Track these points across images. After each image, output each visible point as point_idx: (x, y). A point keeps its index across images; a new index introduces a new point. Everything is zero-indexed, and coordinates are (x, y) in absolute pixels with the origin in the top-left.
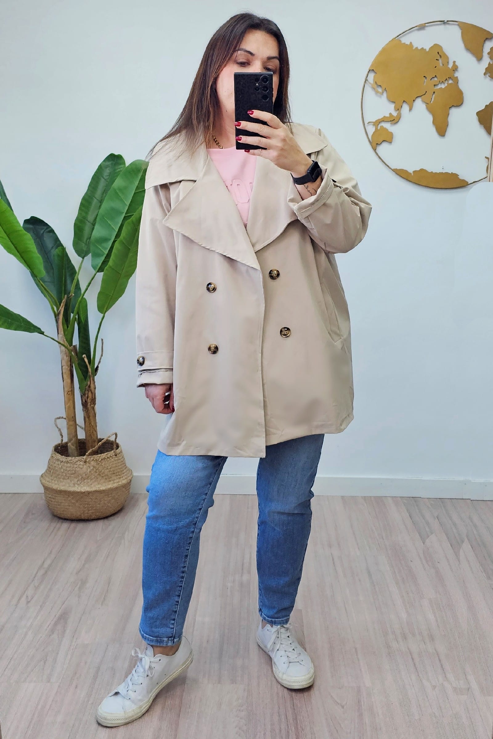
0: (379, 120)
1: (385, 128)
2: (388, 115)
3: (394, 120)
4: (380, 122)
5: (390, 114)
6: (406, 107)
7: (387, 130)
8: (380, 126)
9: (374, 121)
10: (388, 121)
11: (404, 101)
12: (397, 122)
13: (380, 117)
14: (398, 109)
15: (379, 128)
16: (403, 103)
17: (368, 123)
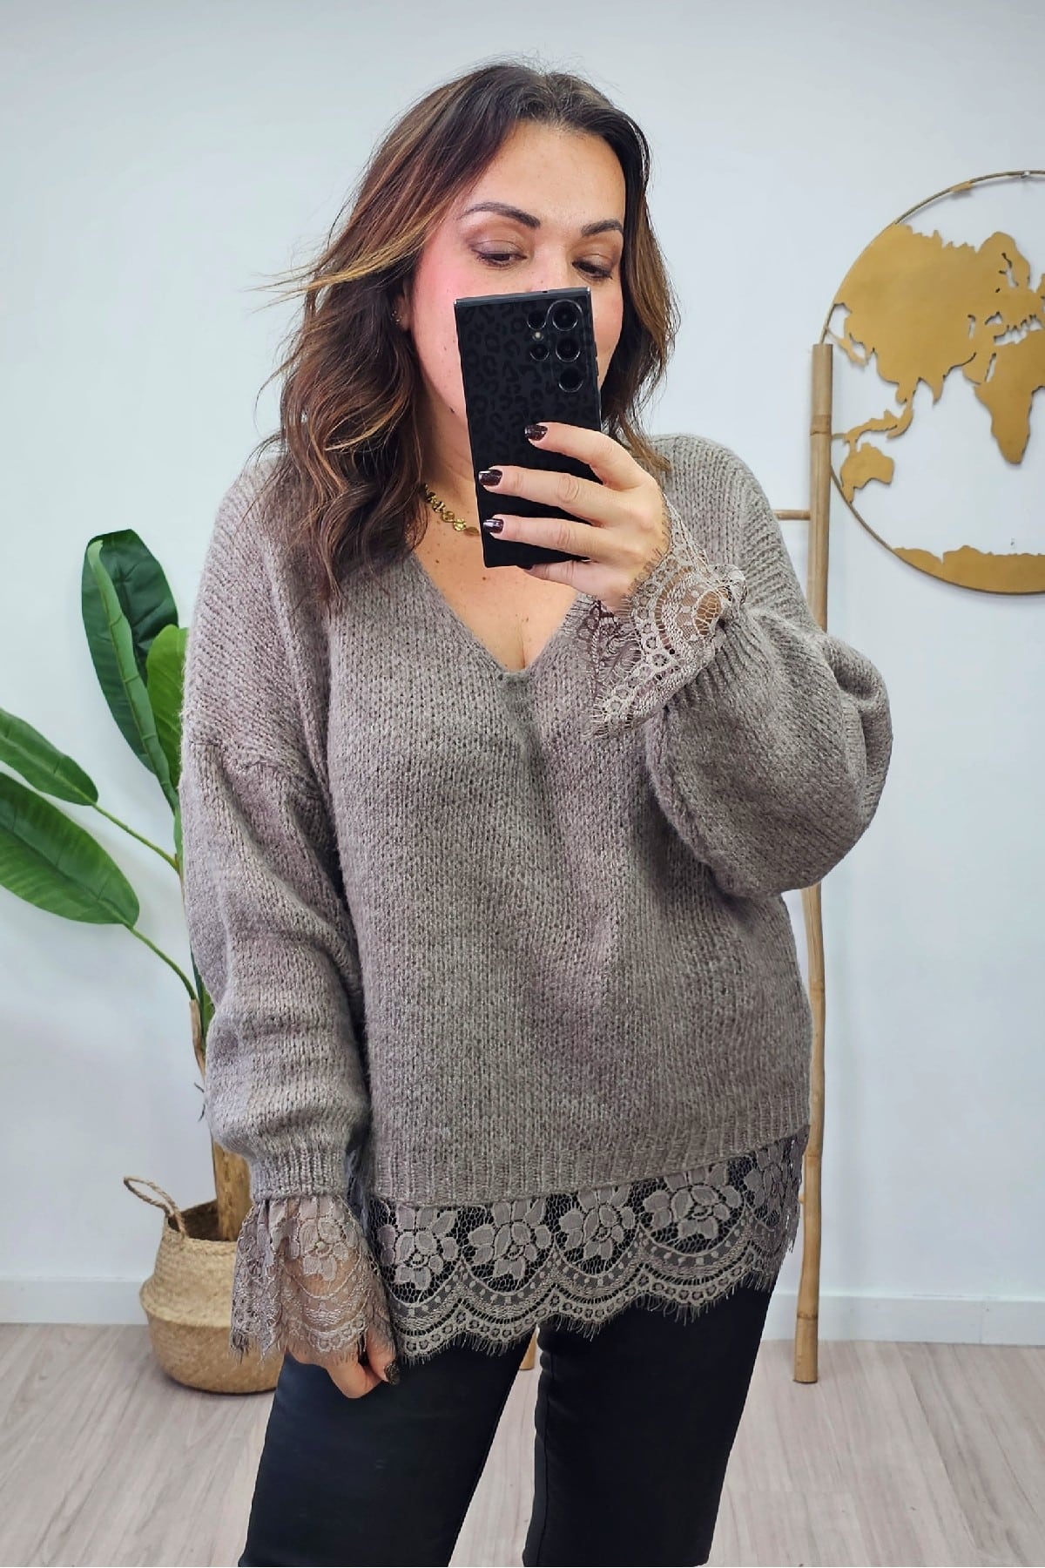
0: (860, 427)
1: (875, 447)
2: (881, 416)
3: (896, 428)
4: (862, 433)
5: (887, 413)
6: (924, 394)
7: (879, 451)
8: (862, 444)
9: (850, 430)
10: (882, 431)
11: (919, 378)
12: (904, 432)
13: (862, 420)
14: (905, 399)
15: (859, 448)
16: (917, 384)
17: (839, 437)
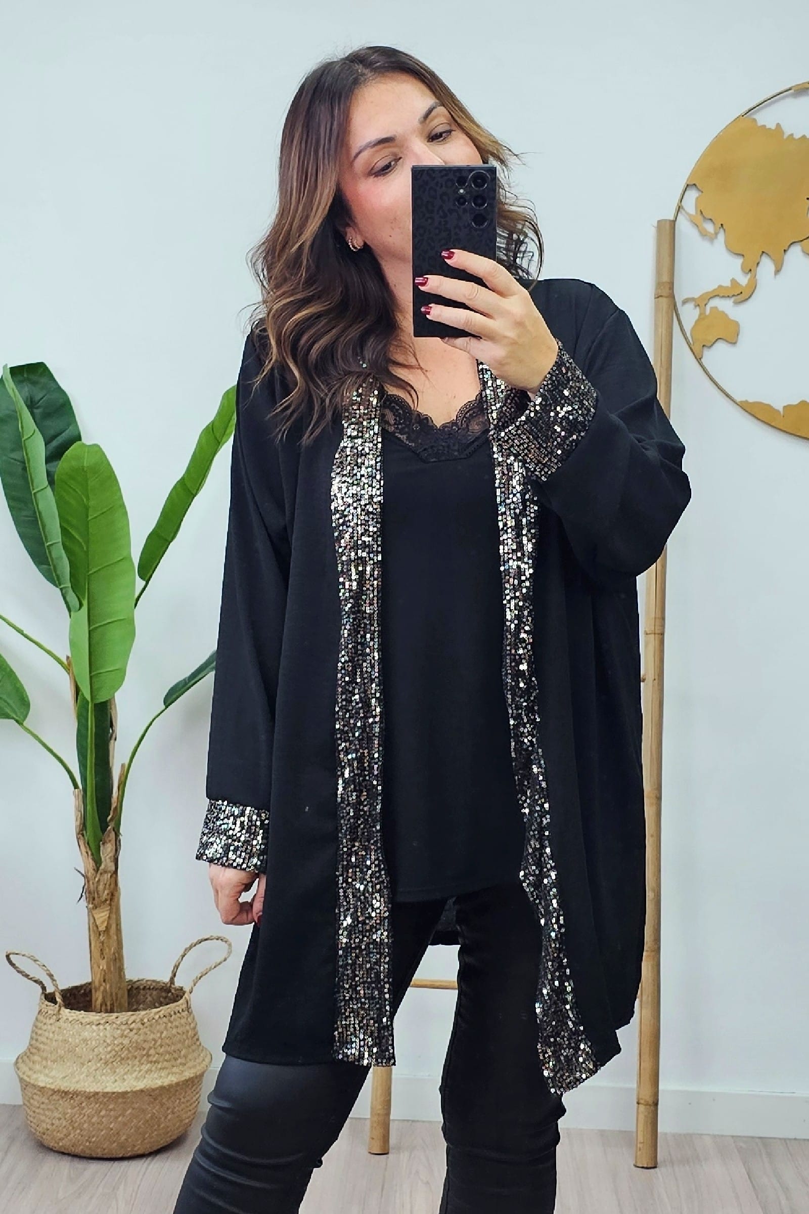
0: (709, 293)
1: (723, 312)
2: (727, 283)
3: (742, 295)
4: (711, 298)
5: (734, 281)
6: (767, 266)
7: (726, 315)
8: (711, 308)
9: (696, 296)
10: (728, 296)
11: (763, 252)
12: (747, 299)
13: (711, 287)
14: (750, 270)
15: (708, 312)
16: (761, 256)
17: (685, 302)
